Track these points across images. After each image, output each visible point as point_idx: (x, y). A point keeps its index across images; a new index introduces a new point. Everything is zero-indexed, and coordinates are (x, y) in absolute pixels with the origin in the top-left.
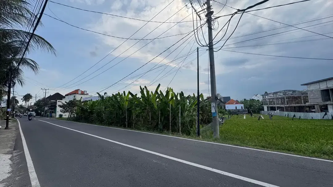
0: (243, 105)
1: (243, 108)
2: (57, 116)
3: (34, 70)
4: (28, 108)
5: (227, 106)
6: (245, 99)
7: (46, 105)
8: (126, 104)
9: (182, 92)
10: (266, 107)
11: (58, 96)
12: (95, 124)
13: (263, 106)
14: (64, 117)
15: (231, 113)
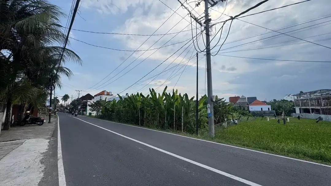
0: (270, 107)
1: (270, 110)
2: (88, 114)
3: (68, 76)
4: (66, 107)
5: (250, 107)
6: (275, 100)
7: (79, 104)
8: (139, 105)
9: (186, 94)
10: (299, 109)
11: (89, 97)
12: (114, 121)
13: (294, 107)
14: (93, 115)
15: (255, 114)
